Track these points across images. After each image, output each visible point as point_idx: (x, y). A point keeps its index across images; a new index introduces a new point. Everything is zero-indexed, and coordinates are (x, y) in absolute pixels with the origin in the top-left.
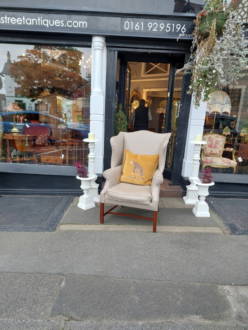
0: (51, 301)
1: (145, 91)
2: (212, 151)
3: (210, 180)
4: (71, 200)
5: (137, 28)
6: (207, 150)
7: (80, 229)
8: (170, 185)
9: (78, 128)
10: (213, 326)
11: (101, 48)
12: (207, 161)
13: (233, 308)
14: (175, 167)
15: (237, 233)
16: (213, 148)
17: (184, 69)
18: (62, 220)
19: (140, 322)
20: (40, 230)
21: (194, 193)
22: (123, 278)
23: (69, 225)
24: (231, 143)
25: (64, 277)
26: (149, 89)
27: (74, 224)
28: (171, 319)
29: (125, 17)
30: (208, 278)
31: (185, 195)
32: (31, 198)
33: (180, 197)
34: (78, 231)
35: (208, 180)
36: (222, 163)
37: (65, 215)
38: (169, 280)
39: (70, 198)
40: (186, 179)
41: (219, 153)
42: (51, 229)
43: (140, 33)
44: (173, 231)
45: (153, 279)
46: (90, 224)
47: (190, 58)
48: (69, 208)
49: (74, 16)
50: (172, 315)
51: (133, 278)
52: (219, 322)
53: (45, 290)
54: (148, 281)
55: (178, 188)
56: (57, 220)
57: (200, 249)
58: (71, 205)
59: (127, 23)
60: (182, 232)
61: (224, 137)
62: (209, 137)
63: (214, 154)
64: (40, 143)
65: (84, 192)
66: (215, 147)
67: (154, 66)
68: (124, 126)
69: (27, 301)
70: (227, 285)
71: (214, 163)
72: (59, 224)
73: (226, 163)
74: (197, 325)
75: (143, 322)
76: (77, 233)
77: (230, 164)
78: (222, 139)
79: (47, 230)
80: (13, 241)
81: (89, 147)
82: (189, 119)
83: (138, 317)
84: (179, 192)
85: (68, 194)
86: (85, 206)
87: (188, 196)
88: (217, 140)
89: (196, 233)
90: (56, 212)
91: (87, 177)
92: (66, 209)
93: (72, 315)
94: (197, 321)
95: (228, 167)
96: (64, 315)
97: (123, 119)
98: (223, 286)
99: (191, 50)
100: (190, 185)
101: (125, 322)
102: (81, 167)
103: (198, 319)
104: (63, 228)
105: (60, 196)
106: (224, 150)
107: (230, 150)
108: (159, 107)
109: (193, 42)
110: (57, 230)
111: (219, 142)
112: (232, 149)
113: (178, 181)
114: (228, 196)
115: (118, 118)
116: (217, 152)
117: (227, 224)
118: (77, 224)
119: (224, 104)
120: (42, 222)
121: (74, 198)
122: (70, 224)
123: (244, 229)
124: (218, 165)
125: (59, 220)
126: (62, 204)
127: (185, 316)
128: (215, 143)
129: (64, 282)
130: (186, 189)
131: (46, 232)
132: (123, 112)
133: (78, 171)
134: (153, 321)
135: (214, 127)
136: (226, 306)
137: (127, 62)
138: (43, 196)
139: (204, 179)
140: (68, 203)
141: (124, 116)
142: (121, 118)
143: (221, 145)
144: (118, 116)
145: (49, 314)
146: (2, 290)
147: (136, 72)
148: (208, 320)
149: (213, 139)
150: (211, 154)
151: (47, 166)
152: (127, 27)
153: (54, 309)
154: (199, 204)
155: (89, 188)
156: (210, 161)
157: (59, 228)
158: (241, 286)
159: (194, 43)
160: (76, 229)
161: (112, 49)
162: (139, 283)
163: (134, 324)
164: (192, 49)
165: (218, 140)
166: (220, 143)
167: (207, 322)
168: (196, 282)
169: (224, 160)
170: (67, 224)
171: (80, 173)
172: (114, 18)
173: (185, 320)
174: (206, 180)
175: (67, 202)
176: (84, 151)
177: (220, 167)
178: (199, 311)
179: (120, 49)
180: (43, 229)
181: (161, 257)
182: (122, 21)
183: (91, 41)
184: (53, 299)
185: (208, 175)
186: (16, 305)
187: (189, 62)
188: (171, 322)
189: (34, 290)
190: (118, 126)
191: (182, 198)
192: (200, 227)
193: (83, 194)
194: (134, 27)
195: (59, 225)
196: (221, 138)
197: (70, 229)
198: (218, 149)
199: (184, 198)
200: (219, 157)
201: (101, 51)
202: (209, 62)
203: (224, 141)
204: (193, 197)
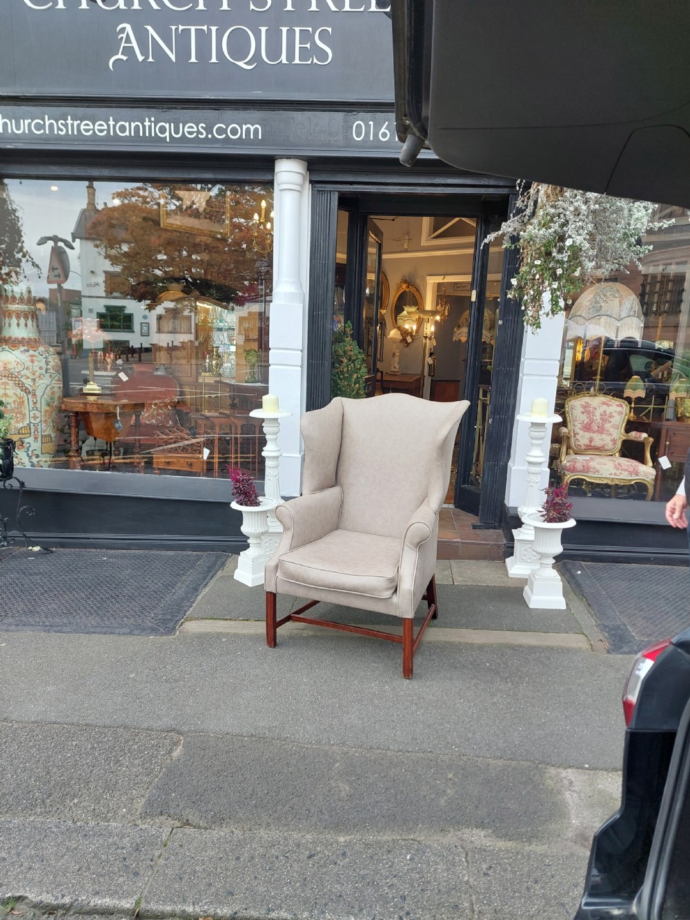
0: (146, 786)
1: (432, 281)
2: (591, 440)
3: (564, 514)
4: (219, 563)
5: (384, 135)
6: (578, 437)
7: (233, 631)
8: (475, 527)
9: (246, 382)
10: (512, 853)
11: (298, 188)
12: (574, 467)
13: (573, 817)
14: (488, 480)
15: (625, 649)
16: (594, 432)
18: (191, 609)
19: (343, 836)
20: (136, 632)
21: (530, 548)
22: (319, 742)
23: (208, 621)
24: (649, 419)
25: (182, 738)
26: (443, 277)
27: (220, 619)
28: (417, 833)
29: (354, 111)
30: (526, 750)
31: (512, 554)
32: (124, 556)
33: (499, 559)
34: (226, 635)
36: (614, 471)
37: (200, 597)
38: (430, 752)
39: (218, 557)
40: (511, 513)
41: (610, 446)
42: (162, 630)
43: (391, 148)
44: (461, 640)
45: (391, 747)
46: (258, 621)
47: (517, 205)
48: (212, 583)
49: (229, 113)
50: (420, 826)
51: (344, 744)
52: (530, 845)
53: (136, 762)
54: (379, 751)
55: (493, 536)
56: (180, 610)
57: (522, 683)
58: (219, 574)
59: (359, 126)
60: (485, 644)
61: (624, 403)
62: (585, 404)
63: (597, 449)
64: (153, 419)
65: (249, 541)
66: (601, 430)
68: (357, 377)
69: (92, 785)
70: (570, 767)
71: (594, 472)
72: (183, 618)
73: (627, 473)
74: (476, 848)
75: (348, 838)
76: (225, 640)
77: (637, 475)
78: (619, 409)
79: (154, 630)
80: (72, 654)
81: (265, 430)
82: (523, 359)
83: (339, 825)
84: (497, 545)
85: (213, 548)
86: (251, 576)
87: (516, 557)
88: (605, 412)
89: (520, 646)
90: (180, 590)
91: (257, 504)
92: (204, 583)
93: (190, 817)
94: (476, 843)
95: (633, 483)
96: (170, 817)
97: (355, 360)
98: (561, 770)
99: (518, 188)
100: (521, 527)
101: (309, 837)
102: (241, 479)
103: (482, 838)
104: (192, 627)
105: (195, 553)
106: (624, 438)
107: (640, 437)
108: (459, 327)
110: (178, 633)
111: (611, 416)
112: (645, 435)
113: (497, 519)
114: (625, 558)
115: (341, 356)
116: (605, 442)
117: (603, 628)
118: (226, 620)
119: (622, 317)
120: (143, 613)
121: (228, 557)
122: (210, 619)
123: (646, 639)
124: (603, 476)
125: (185, 608)
126: (197, 572)
127: (452, 830)
128: (599, 420)
129: (180, 747)
130: (511, 539)
131: (150, 636)
132: (355, 343)
133: (236, 488)
134: (374, 836)
136: (557, 811)
137: (367, 216)
138: (152, 552)
139: (548, 511)
140: (210, 571)
141: (357, 352)
142: (348, 357)
143: (617, 423)
144: (341, 352)
145: (137, 813)
146: (39, 761)
147: (408, 233)
148: (505, 840)
149: (595, 409)
150: (588, 449)
152: (358, 135)
153: (150, 803)
154: (536, 577)
155: (261, 532)
156: (583, 466)
157: (183, 628)
158: (606, 770)
160: (223, 631)
161: (324, 187)
162: (357, 754)
163: (327, 840)
164: (520, 185)
165: (608, 412)
166: (613, 420)
167: (502, 844)
168: (495, 758)
169: (620, 464)
170: (202, 619)
171: (240, 494)
172: (327, 113)
173: (450, 838)
174: (552, 514)
175: (209, 567)
176: (258, 439)
177: (610, 483)
178: (486, 821)
179: (345, 186)
180: (143, 630)
182: (345, 121)
183: (271, 169)
184: (150, 783)
185: (558, 500)
186: (65, 792)
187: (514, 217)
188: (416, 840)
189: (109, 763)
190: (342, 376)
191: (504, 562)
192: (534, 633)
193: (247, 546)
194: (376, 135)
195: (183, 620)
196: (617, 405)
197: (209, 630)
198: (608, 435)
199: (508, 560)
200: (612, 455)
201: (298, 193)
202: (555, 219)
203: (624, 413)
204: (529, 558)
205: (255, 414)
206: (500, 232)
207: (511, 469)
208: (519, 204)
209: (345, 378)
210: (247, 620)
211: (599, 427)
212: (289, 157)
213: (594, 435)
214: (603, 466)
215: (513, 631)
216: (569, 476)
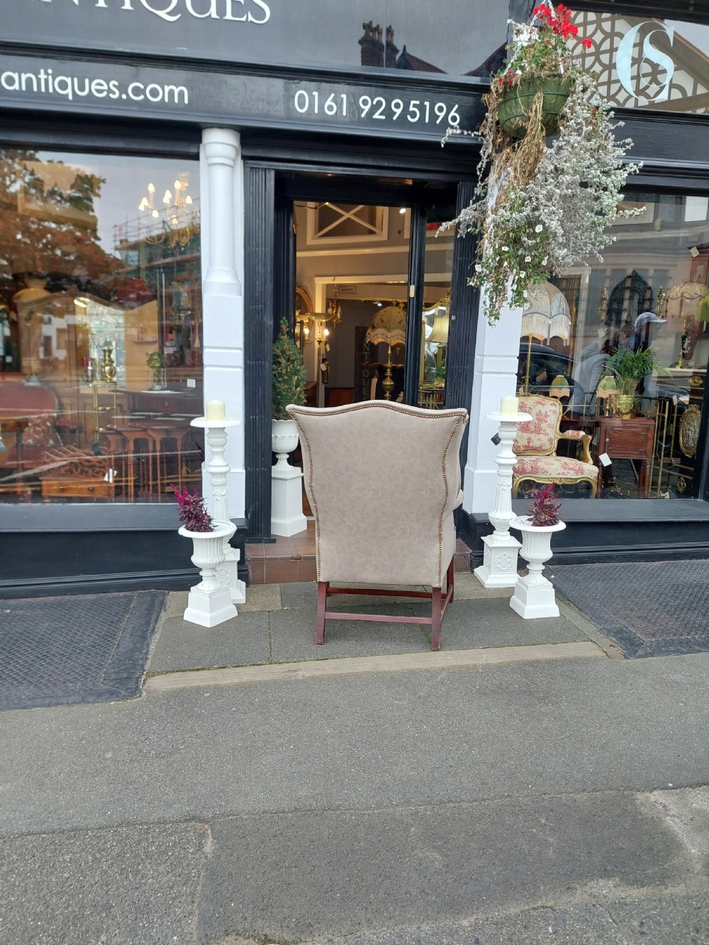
0: (189, 899)
1: (321, 283)
2: (529, 440)
3: (554, 517)
4: (157, 603)
5: (330, 108)
7: (212, 683)
9: (150, 390)
10: (655, 901)
11: (230, 162)
12: (523, 469)
13: (689, 846)
15: (640, 652)
16: (532, 432)
17: (459, 223)
18: (149, 662)
19: (464, 919)
20: (91, 699)
21: (505, 555)
22: (379, 805)
23: (176, 675)
24: (570, 418)
25: (206, 826)
26: (333, 278)
27: (190, 670)
28: (544, 898)
29: (295, 79)
30: (605, 777)
31: (482, 564)
32: (31, 606)
33: (466, 570)
34: (207, 688)
35: (550, 516)
36: (562, 471)
37: (152, 647)
38: (508, 796)
39: (153, 596)
40: (478, 519)
41: (547, 446)
42: (123, 693)
43: (337, 123)
44: (475, 662)
45: (463, 797)
46: (237, 667)
47: (475, 192)
48: (160, 626)
49: (147, 71)
50: (542, 888)
51: (408, 802)
52: (666, 888)
53: (161, 869)
54: (451, 805)
56: (135, 665)
57: (561, 702)
58: (164, 616)
59: (301, 96)
60: (501, 663)
62: (520, 404)
63: (535, 449)
64: (29, 438)
65: (201, 573)
66: (538, 430)
67: (342, 216)
68: (298, 380)
69: (116, 911)
70: (655, 789)
71: (543, 473)
72: (143, 674)
73: (573, 472)
74: (615, 903)
75: (472, 920)
76: (208, 695)
77: (582, 473)
78: (553, 408)
79: (113, 694)
80: (14, 737)
82: (477, 357)
83: (454, 907)
84: (462, 555)
85: (144, 587)
86: (209, 615)
87: (489, 567)
88: (540, 411)
89: (538, 662)
90: (124, 641)
91: (210, 528)
92: (150, 629)
93: (267, 931)
94: (610, 896)
95: (578, 481)
96: (240, 935)
97: (294, 361)
98: (647, 794)
99: (478, 173)
100: (492, 533)
101: (425, 927)
102: (191, 500)
103: (613, 889)
104: (160, 684)
105: (121, 594)
106: (560, 437)
107: (578, 435)
108: (374, 328)
109: (481, 152)
110: (144, 694)
111: (546, 416)
112: (582, 433)
114: (589, 557)
115: (278, 357)
116: (543, 442)
117: (608, 632)
118: (198, 670)
119: (552, 315)
121: (164, 595)
122: (177, 671)
123: (653, 640)
124: (552, 476)
125: (141, 662)
126: (136, 616)
127: (577, 886)
128: (535, 420)
129: (211, 839)
130: (481, 545)
131: (111, 701)
132: (291, 341)
133: (185, 512)
134: (498, 911)
136: (670, 845)
137: (292, 203)
138: (67, 597)
139: (537, 514)
140: (151, 612)
141: (295, 352)
142: (287, 358)
143: (553, 423)
144: (278, 352)
145: (194, 939)
146: (26, 891)
148: (638, 888)
149: (531, 408)
150: (527, 450)
151: (72, 507)
152: (302, 106)
153: (205, 921)
155: (218, 561)
156: (532, 467)
157: (149, 687)
158: (690, 786)
159: (484, 154)
160: (201, 684)
161: (258, 164)
162: (428, 813)
163: (449, 928)
164: (480, 169)
165: (543, 412)
166: (548, 419)
167: (636, 893)
168: (576, 791)
169: (566, 464)
170: (167, 672)
171: (190, 519)
172: (264, 79)
173: (580, 896)
174: (543, 517)
175: (147, 610)
176: (182, 457)
177: (558, 482)
178: (609, 868)
179: (281, 164)
180: (99, 696)
181: (466, 736)
182: (287, 90)
183: (198, 140)
184: (193, 894)
185: (547, 502)
186: (83, 928)
187: (473, 204)
188: (546, 907)
189: (127, 877)
190: (280, 379)
191: (473, 572)
192: (544, 645)
193: (200, 580)
194: (321, 107)
195: (144, 677)
196: (551, 404)
197: (183, 686)
198: (545, 435)
199: (478, 571)
200: (549, 455)
201: (230, 169)
202: (526, 203)
203: (558, 412)
204: (504, 566)
205: (196, 423)
206: (457, 220)
207: (473, 473)
208: (478, 191)
209: (285, 382)
210: (224, 668)
211: (535, 427)
212: (221, 127)
213: (532, 436)
214: (552, 466)
215: (521, 645)
216: (518, 478)
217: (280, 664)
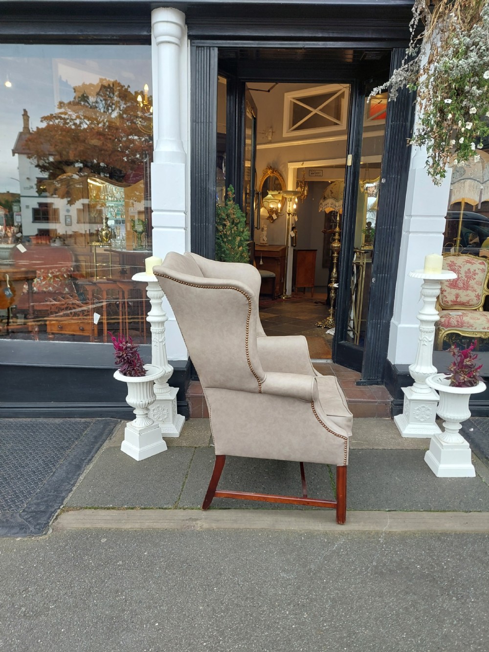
1: (293, 167)
2: (457, 296)
3: (474, 377)
4: (107, 431)
6: (445, 293)
7: (114, 526)
8: (358, 384)
9: (134, 250)
11: (176, 40)
12: (449, 322)
14: (371, 339)
16: (460, 289)
17: (391, 86)
18: (70, 495)
21: (423, 407)
23: (88, 512)
26: (302, 163)
27: (102, 508)
31: (401, 412)
33: (386, 416)
34: (107, 532)
35: (470, 377)
36: (487, 325)
37: (81, 478)
39: (107, 424)
40: (400, 371)
41: (475, 301)
42: (32, 529)
44: (378, 529)
46: (145, 509)
47: (407, 52)
48: (97, 456)
55: (379, 393)
56: (57, 497)
57: (468, 597)
58: (106, 445)
60: (406, 532)
61: (486, 261)
62: (450, 263)
63: (463, 304)
64: (50, 287)
65: (135, 412)
66: (466, 287)
67: (311, 112)
68: (241, 240)
71: (468, 327)
72: (59, 508)
76: (104, 540)
78: (482, 266)
79: (23, 529)
81: (149, 294)
82: (405, 218)
84: (383, 402)
85: (101, 415)
86: (138, 449)
87: (408, 416)
88: (469, 270)
89: (445, 534)
90: (60, 472)
91: (143, 373)
92: (89, 458)
97: (238, 223)
99: (411, 30)
100: (411, 385)
102: (124, 347)
104: (69, 521)
105: (83, 420)
106: (487, 293)
108: (325, 198)
109: (413, 9)
110: (51, 531)
111: (475, 274)
113: (380, 375)
115: (225, 220)
116: (470, 298)
118: (109, 509)
119: (485, 180)
120: (15, 503)
121: (116, 423)
122: (90, 508)
124: (477, 330)
125: (64, 494)
126: (83, 444)
128: (464, 277)
130: (402, 395)
131: (17, 537)
132: (237, 206)
133: (119, 357)
135: (459, 238)
137: (244, 84)
138: (41, 420)
139: (456, 373)
140: (97, 441)
141: (239, 215)
142: (231, 221)
143: (481, 280)
144: (224, 216)
147: (271, 127)
149: (460, 267)
150: (455, 305)
154: (444, 444)
155: (147, 402)
156: (458, 321)
157: (59, 523)
159: (416, 11)
160: (104, 527)
161: (203, 43)
164: (412, 26)
165: (472, 270)
166: (476, 277)
170: (81, 508)
171: (124, 363)
174: (463, 378)
175: (96, 437)
176: (146, 303)
177: (483, 336)
179: (225, 41)
180: (10, 529)
181: (349, 636)
185: (467, 362)
187: (405, 64)
190: (225, 240)
191: (393, 419)
192: (455, 513)
193: (134, 417)
195: (58, 512)
196: (480, 263)
197: (88, 526)
198: (472, 291)
199: (397, 418)
200: (476, 310)
201: (177, 46)
203: (486, 270)
204: (422, 418)
205: (137, 277)
206: (388, 84)
207: (397, 327)
208: (410, 51)
209: (229, 241)
210: (132, 509)
211: (464, 284)
212: (166, 5)
213: (460, 292)
214: (477, 321)
215: (430, 511)
216: (443, 331)
217: (184, 509)
